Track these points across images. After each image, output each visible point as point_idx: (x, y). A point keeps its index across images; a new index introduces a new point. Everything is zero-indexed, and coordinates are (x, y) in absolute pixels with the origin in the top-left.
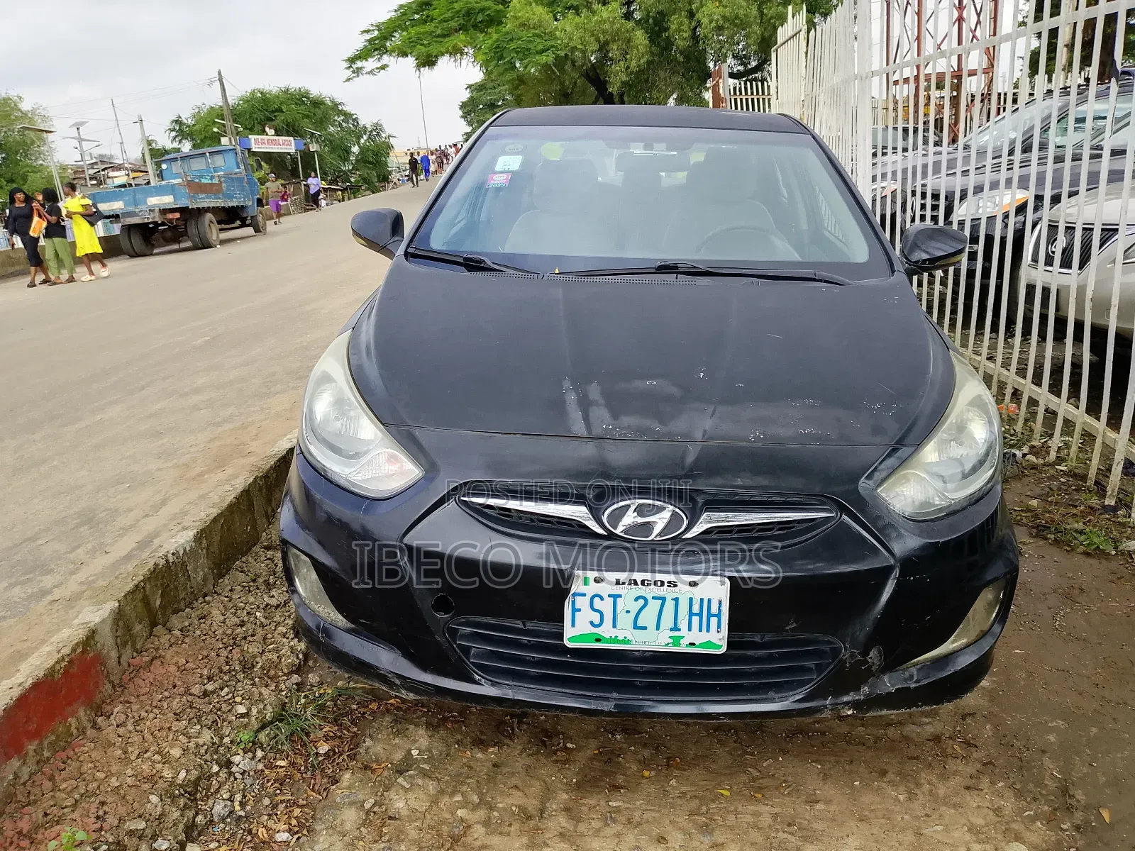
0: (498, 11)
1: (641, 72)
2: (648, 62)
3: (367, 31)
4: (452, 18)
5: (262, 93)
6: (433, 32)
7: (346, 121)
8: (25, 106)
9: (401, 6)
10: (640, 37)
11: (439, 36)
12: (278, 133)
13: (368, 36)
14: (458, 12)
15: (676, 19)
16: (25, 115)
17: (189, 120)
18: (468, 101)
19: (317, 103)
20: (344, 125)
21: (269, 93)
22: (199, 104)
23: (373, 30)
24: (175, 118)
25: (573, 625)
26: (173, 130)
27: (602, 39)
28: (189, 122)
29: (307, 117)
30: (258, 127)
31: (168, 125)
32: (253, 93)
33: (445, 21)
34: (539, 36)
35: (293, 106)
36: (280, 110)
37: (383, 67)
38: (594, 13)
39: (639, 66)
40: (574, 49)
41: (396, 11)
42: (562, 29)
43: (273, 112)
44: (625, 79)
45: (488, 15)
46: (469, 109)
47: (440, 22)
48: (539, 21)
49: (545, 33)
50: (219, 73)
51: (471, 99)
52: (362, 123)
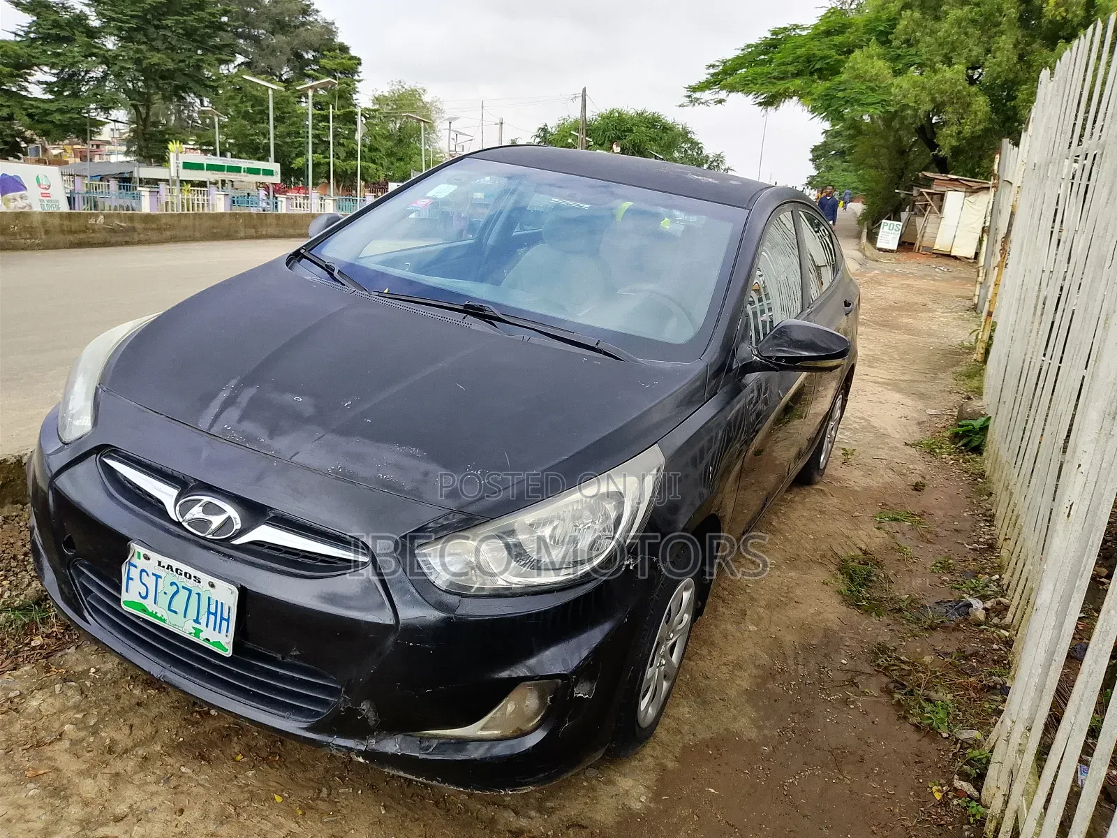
0: (839, 61)
1: (974, 138)
2: (986, 130)
3: (713, 66)
4: (792, 63)
5: (619, 113)
6: (770, 74)
7: (691, 149)
8: (426, 98)
9: (749, 46)
10: (981, 104)
11: (775, 78)
12: (623, 151)
13: (712, 71)
14: (799, 57)
15: (1027, 89)
16: (425, 106)
17: (554, 129)
18: (820, 146)
19: (666, 128)
20: (689, 152)
21: (626, 115)
22: (565, 116)
23: (718, 66)
24: (542, 126)
25: (127, 591)
26: (539, 136)
27: (939, 99)
28: (554, 131)
29: (654, 140)
30: (607, 144)
31: (535, 131)
32: (612, 112)
33: (784, 64)
34: (873, 90)
35: (643, 128)
36: (630, 131)
37: (720, 101)
38: (935, 71)
39: (973, 132)
40: (905, 107)
41: (743, 50)
42: (898, 86)
43: (624, 131)
44: (954, 143)
45: (828, 63)
46: (819, 153)
47: (780, 65)
48: (876, 74)
49: (879, 87)
50: (584, 90)
51: (825, 144)
52: (705, 152)
